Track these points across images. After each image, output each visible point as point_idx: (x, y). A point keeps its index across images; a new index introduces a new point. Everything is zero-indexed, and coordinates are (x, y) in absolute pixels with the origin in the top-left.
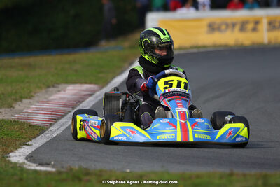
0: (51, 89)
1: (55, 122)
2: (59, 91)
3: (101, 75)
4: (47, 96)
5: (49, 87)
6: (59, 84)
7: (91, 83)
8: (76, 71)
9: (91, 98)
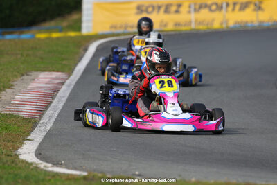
0: (25, 77)
1: (43, 114)
2: (34, 80)
3: (64, 62)
4: (25, 85)
5: (23, 75)
6: (30, 71)
7: (58, 71)
8: (42, 58)
9: (64, 87)
